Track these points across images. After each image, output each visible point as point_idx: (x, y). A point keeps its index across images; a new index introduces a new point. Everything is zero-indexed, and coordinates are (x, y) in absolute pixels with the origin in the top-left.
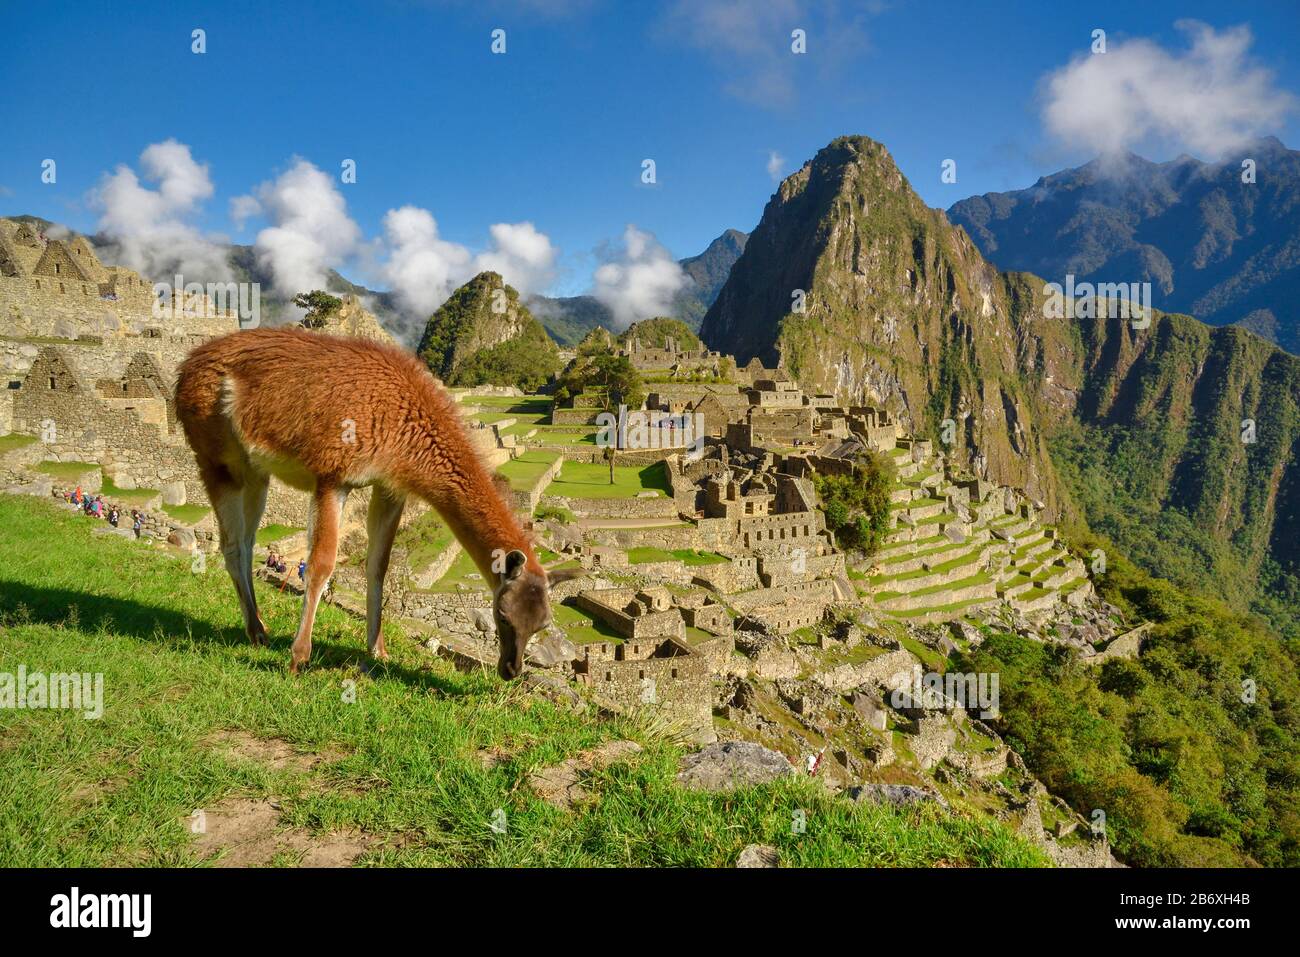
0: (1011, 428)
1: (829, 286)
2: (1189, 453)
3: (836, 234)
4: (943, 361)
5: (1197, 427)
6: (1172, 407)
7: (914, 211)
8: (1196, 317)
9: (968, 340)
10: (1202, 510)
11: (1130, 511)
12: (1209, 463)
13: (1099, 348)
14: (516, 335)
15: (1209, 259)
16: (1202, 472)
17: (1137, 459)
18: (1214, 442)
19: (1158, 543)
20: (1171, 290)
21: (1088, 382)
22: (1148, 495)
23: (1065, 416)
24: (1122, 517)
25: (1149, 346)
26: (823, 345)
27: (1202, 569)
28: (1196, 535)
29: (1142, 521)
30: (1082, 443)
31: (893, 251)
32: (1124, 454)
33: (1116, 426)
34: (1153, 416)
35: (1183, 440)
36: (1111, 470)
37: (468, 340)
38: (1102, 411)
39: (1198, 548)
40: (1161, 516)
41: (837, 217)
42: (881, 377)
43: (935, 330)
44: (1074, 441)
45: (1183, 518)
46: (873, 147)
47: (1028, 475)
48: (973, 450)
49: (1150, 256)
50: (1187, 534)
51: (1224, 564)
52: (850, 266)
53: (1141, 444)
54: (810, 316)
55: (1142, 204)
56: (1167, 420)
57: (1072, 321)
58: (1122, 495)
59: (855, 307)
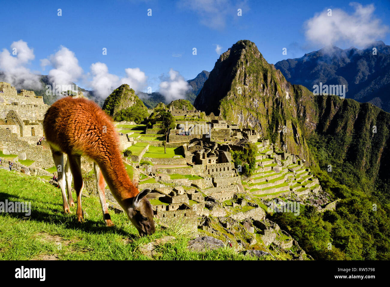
0: (295, 136)
1: (236, 89)
2: (353, 144)
3: (238, 72)
4: (273, 114)
5: (355, 135)
6: (348, 129)
7: (264, 65)
8: (356, 100)
9: (281, 107)
10: (357, 163)
11: (333, 163)
12: (359, 147)
13: (324, 111)
14: (134, 105)
15: (360, 81)
16: (357, 150)
17: (336, 146)
18: (361, 141)
19: (342, 173)
20: (347, 91)
21: (320, 121)
22: (339, 158)
23: (312, 132)
24: (331, 165)
25: (340, 109)
26: (234, 109)
27: (357, 181)
28: (355, 170)
29: (337, 166)
30: (318, 140)
31: (257, 78)
32: (332, 144)
33: (329, 135)
34: (341, 132)
35: (351, 140)
36: (327, 150)
37: (118, 107)
38: (325, 130)
39: (355, 175)
40: (343, 164)
41: (239, 67)
42: (253, 119)
43: (270, 103)
44: (316, 140)
45: (350, 165)
46: (251, 44)
47: (300, 151)
48: (283, 143)
49: (341, 80)
50: (352, 170)
51: (364, 180)
52: (243, 83)
53: (337, 141)
54: (230, 99)
55: (338, 63)
56: (346, 133)
57: (315, 101)
58: (331, 157)
59: (245, 96)
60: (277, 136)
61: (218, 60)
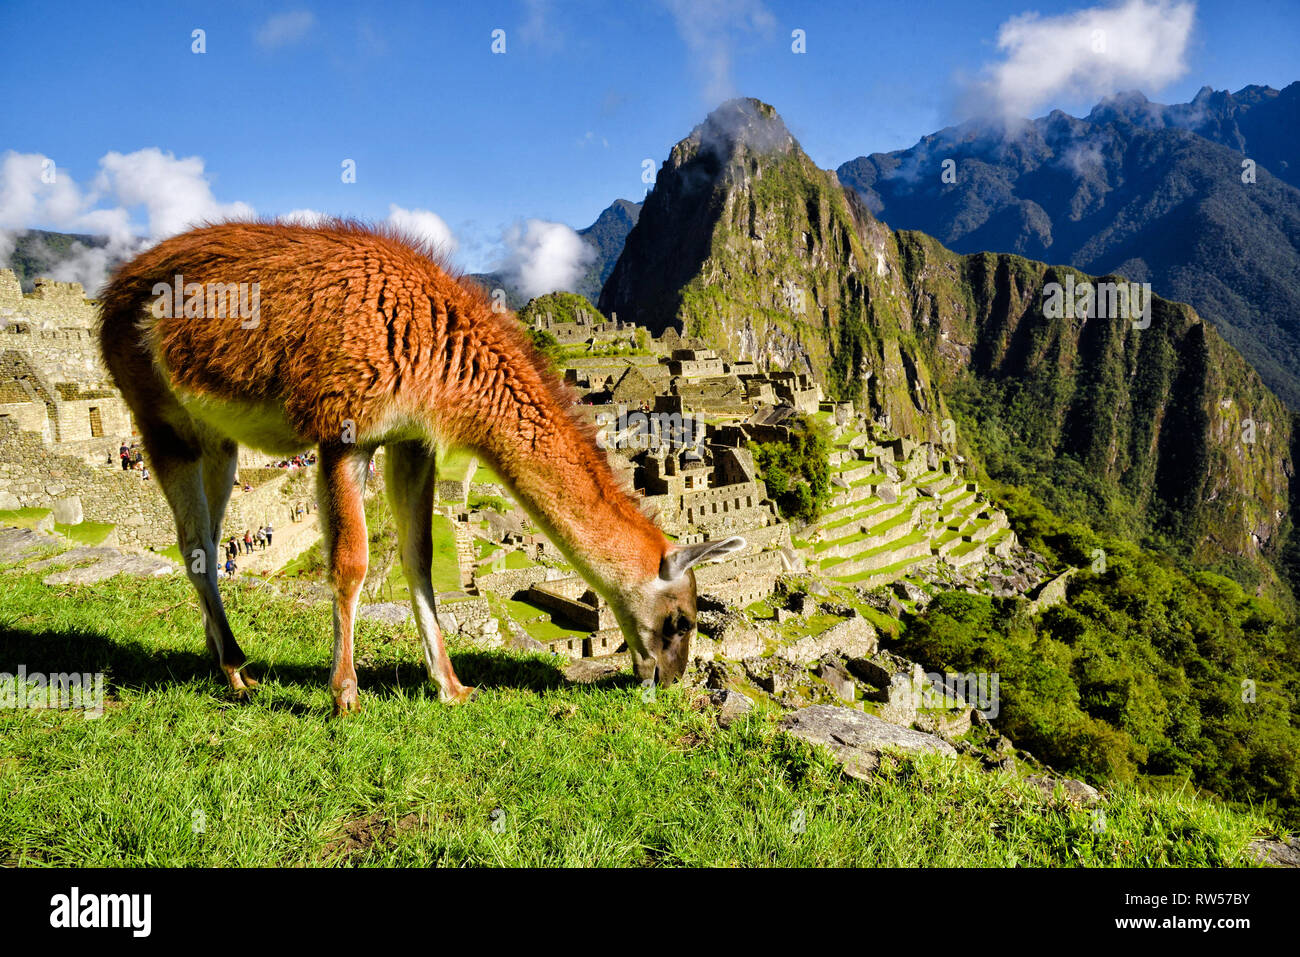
0: (912, 386)
1: (728, 252)
2: (1078, 401)
3: (731, 199)
4: (843, 323)
5: (1084, 374)
6: (1061, 357)
7: (806, 174)
8: (1078, 269)
9: (866, 301)
10: (1093, 455)
11: (1026, 460)
12: (1097, 408)
13: (990, 303)
15: (1083, 212)
16: (1092, 418)
17: (1031, 408)
18: (1101, 389)
19: (1055, 489)
20: (1050, 243)
21: (981, 336)
22: (1043, 444)
23: (961, 372)
24: (1020, 466)
25: (1037, 297)
26: (724, 313)
27: (1096, 511)
28: (1089, 479)
29: (1039, 469)
30: (978, 396)
31: (788, 214)
32: (1019, 404)
33: (1010, 378)
34: (1043, 367)
35: (1072, 387)
36: (1007, 422)
38: (996, 365)
39: (1090, 490)
40: (1056, 462)
41: (731, 181)
42: (784, 342)
43: (833, 291)
44: (972, 395)
45: (1076, 463)
46: (762, 109)
47: (930, 431)
48: (877, 410)
49: (1030, 211)
50: (1080, 479)
51: (1116, 505)
52: (746, 231)
53: (1033, 394)
54: (710, 284)
55: (1020, 160)
56: (1056, 370)
57: (963, 277)
58: (1018, 445)
59: (754, 272)
60: (858, 390)
61: (665, 163)
